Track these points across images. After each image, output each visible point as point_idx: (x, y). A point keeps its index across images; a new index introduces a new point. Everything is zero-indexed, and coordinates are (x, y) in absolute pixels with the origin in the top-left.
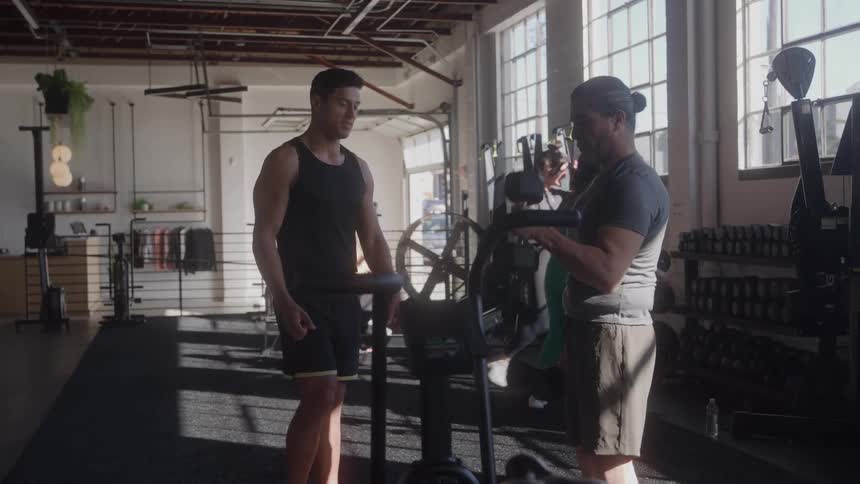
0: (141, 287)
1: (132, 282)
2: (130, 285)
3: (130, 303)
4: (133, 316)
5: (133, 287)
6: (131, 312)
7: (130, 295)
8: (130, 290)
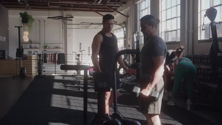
0: (45, 68)
1: (43, 66)
2: (42, 67)
3: (42, 72)
4: (43, 75)
5: (43, 68)
6: (42, 74)
7: (42, 70)
8: (42, 68)
